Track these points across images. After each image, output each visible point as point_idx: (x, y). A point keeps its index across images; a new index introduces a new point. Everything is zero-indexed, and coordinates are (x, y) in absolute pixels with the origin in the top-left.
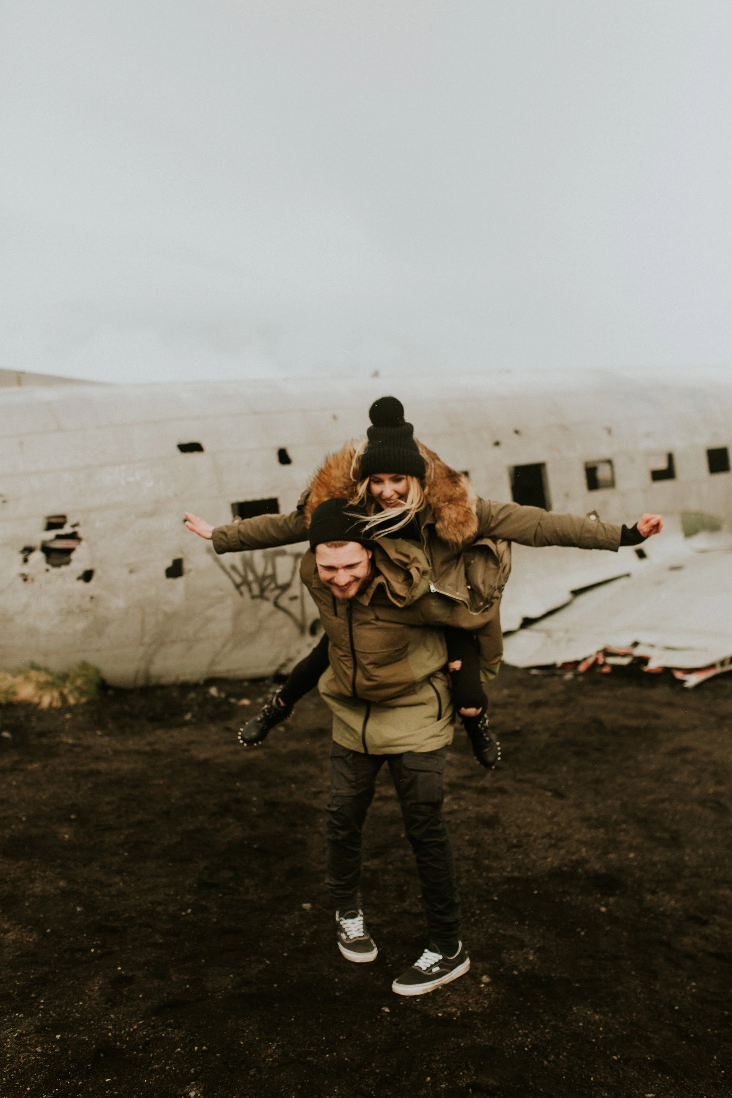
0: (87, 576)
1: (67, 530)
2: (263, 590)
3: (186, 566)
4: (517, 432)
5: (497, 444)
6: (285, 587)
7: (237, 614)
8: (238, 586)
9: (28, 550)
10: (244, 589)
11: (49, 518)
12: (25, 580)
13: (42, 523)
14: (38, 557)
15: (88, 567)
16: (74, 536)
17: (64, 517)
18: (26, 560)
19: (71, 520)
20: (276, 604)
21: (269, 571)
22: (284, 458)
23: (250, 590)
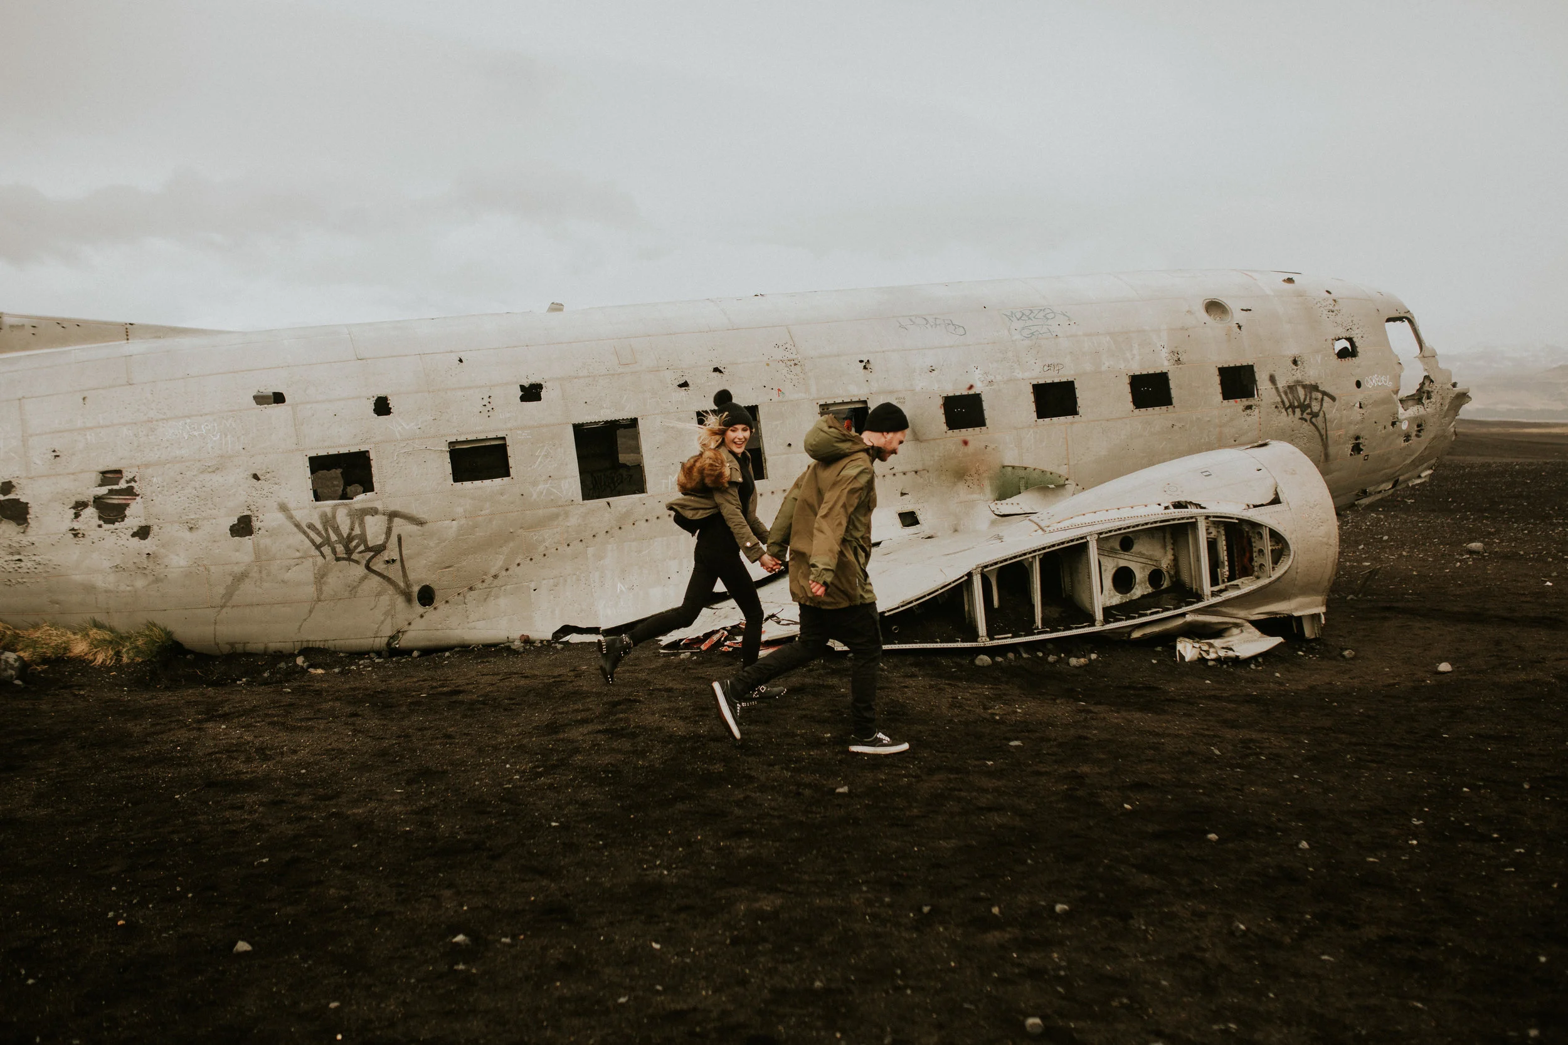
0: (143, 533)
1: (123, 485)
2: (349, 551)
3: (256, 524)
4: (716, 370)
5: (685, 385)
6: (379, 550)
7: (321, 577)
8: (318, 547)
9: (80, 506)
10: (326, 550)
11: (103, 473)
12: (76, 535)
13: (96, 478)
14: (90, 512)
15: (143, 524)
16: (130, 492)
17: (119, 472)
18: (77, 515)
19: (127, 475)
20: (368, 567)
21: (357, 531)
22: (382, 407)
23: (334, 551)
